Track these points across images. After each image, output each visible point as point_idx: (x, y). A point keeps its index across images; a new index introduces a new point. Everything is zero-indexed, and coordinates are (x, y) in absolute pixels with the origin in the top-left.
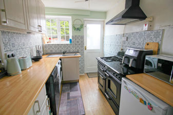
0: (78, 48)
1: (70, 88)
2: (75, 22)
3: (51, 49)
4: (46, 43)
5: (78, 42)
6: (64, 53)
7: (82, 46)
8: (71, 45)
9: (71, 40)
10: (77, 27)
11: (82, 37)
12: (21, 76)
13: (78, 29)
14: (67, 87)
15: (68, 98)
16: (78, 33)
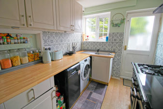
0: (114, 48)
1: (96, 88)
2: (115, 17)
3: (88, 46)
4: (85, 41)
5: (115, 40)
6: (98, 51)
7: (121, 46)
8: (107, 43)
9: (107, 38)
10: (115, 22)
11: (122, 35)
12: (50, 64)
13: (116, 25)
14: (93, 86)
15: (88, 98)
16: (116, 30)
